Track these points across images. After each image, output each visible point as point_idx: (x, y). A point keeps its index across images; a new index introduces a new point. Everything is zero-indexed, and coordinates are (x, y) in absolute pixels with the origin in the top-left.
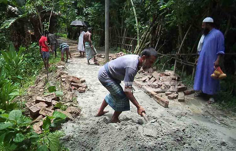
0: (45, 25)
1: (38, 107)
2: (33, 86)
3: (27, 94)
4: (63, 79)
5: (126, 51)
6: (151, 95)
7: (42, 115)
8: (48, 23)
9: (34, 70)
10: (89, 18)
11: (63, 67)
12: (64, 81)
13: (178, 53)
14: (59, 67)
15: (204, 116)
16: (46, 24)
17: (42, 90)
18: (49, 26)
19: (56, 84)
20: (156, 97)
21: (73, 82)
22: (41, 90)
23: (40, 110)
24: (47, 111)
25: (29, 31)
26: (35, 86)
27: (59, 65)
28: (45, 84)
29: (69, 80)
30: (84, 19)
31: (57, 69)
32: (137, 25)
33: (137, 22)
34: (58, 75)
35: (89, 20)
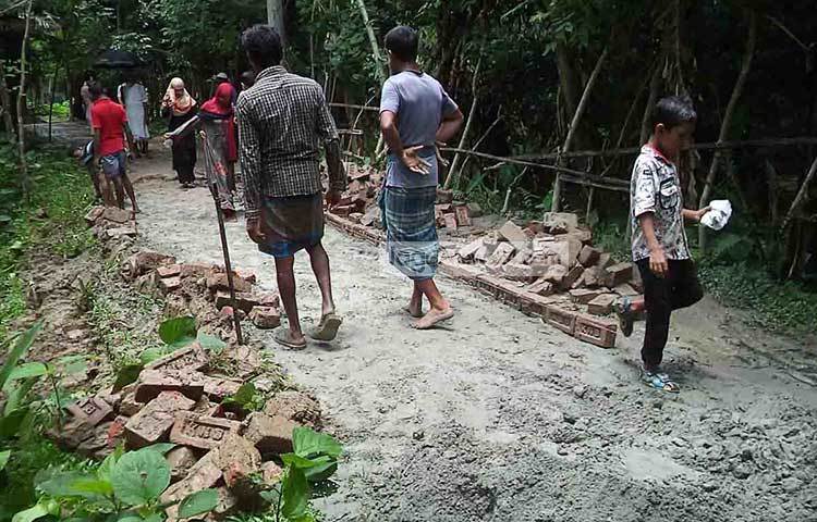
0: (10, 69)
1: (160, 415)
2: (22, 319)
4: (168, 282)
6: (530, 309)
7: (190, 447)
8: (19, 60)
10: (165, 37)
11: (133, 232)
12: (175, 288)
13: (565, 149)
14: (111, 232)
15: (750, 364)
16: (12, 64)
17: (79, 333)
18: (23, 71)
20: (556, 314)
21: (221, 291)
22: (73, 335)
23: (172, 426)
24: (207, 425)
26: (31, 319)
27: (109, 224)
28: (84, 307)
29: (200, 281)
30: (147, 42)
31: (104, 240)
32: (376, 55)
33: (375, 47)
34: (134, 264)
35: (165, 46)
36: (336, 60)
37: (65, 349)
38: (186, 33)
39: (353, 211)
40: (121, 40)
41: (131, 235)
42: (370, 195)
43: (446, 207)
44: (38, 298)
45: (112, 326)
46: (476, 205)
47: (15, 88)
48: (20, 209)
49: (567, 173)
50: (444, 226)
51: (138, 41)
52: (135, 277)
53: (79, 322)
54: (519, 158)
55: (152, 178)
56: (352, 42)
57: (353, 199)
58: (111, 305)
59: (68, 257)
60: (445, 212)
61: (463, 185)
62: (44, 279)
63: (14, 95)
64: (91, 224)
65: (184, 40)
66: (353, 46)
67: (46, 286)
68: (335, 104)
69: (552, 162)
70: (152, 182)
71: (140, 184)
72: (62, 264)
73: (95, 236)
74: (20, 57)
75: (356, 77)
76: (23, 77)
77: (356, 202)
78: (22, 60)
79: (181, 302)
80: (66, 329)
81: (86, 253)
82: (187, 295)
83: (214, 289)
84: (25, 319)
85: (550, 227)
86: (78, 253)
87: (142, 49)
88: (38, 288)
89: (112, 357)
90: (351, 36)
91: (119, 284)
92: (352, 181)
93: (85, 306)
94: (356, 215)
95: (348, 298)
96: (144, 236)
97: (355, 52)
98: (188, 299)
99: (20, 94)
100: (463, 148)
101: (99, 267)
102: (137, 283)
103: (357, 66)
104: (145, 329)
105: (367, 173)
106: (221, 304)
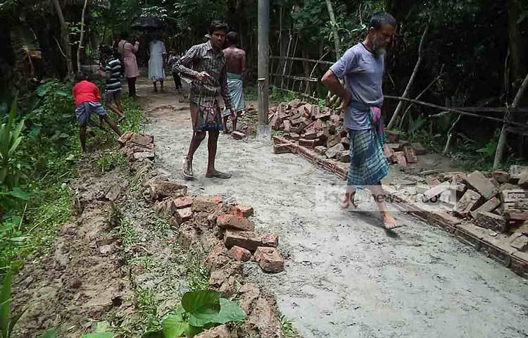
0: (73, 29)
2: (67, 226)
3: (54, 264)
4: (184, 213)
5: (299, 94)
8: (79, 23)
9: (52, 159)
10: (176, 9)
11: (152, 155)
12: (187, 219)
13: (513, 105)
14: (137, 155)
16: (74, 26)
18: (82, 31)
19: (154, 225)
25: (26, 48)
26: (74, 225)
27: (136, 147)
28: (113, 223)
29: (210, 217)
30: (164, 13)
31: (131, 161)
32: (333, 22)
33: (332, 16)
34: (153, 189)
35: (175, 16)
36: (299, 26)
37: (96, 264)
38: (190, 6)
39: (317, 144)
40: (147, 11)
41: (151, 159)
42: (332, 132)
43: (397, 146)
44: (81, 206)
45: (135, 251)
46: (419, 144)
47: (76, 43)
48: (75, 129)
49: (512, 125)
50: (396, 162)
51: (158, 12)
52: (154, 200)
53: (109, 236)
54: (462, 109)
55: (165, 107)
56: (313, 12)
57: (318, 135)
58: (135, 223)
59: (106, 170)
60: (396, 150)
61: (406, 127)
62: (86, 190)
63: (75, 48)
64: (123, 145)
65: (189, 11)
66: (314, 15)
67: (87, 196)
68: (297, 59)
69: (501, 115)
70: (166, 111)
71: (158, 113)
72: (100, 177)
73: (125, 155)
74: (81, 21)
75: (313, 38)
76: (82, 34)
77: (320, 137)
78: (82, 23)
79: (193, 234)
80: (99, 243)
81: (117, 169)
82: (199, 229)
83: (223, 228)
84: (70, 226)
85: (518, 180)
86: (112, 167)
87: (160, 18)
88: (82, 198)
89: (134, 286)
90: (312, 8)
91: (142, 203)
92: (316, 119)
93: (115, 221)
94: (320, 148)
95: (337, 238)
96: (160, 158)
97: (315, 20)
98: (199, 232)
99: (80, 47)
100: (406, 97)
101: (126, 182)
102: (155, 208)
103: (315, 31)
104: (161, 256)
105: (328, 114)
106: (230, 244)
